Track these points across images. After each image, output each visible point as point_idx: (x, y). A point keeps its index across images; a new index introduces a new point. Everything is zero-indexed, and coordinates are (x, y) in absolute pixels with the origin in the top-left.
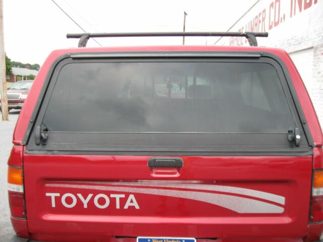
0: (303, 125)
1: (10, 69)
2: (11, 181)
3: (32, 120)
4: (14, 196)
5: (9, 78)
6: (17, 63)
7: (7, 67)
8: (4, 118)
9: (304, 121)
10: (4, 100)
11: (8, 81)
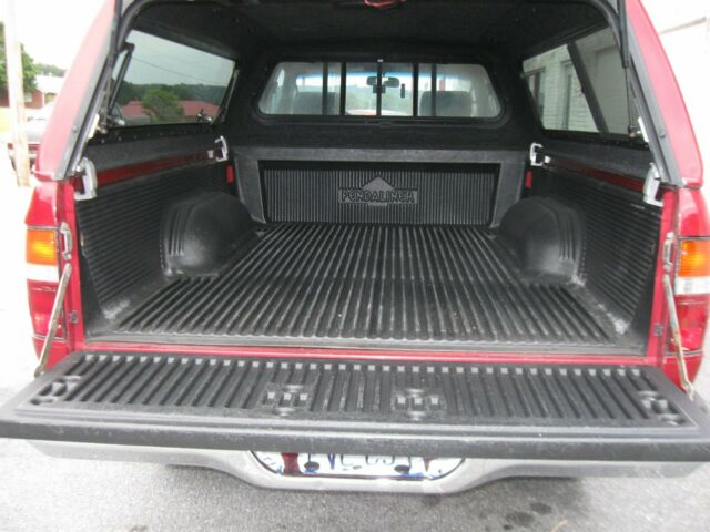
0: (661, 141)
1: (33, 78)
2: (33, 258)
3: (75, 128)
4: (39, 290)
5: (30, 100)
6: (48, 67)
7: (25, 74)
8: (21, 181)
9: (661, 130)
10: (20, 142)
11: (27, 105)
